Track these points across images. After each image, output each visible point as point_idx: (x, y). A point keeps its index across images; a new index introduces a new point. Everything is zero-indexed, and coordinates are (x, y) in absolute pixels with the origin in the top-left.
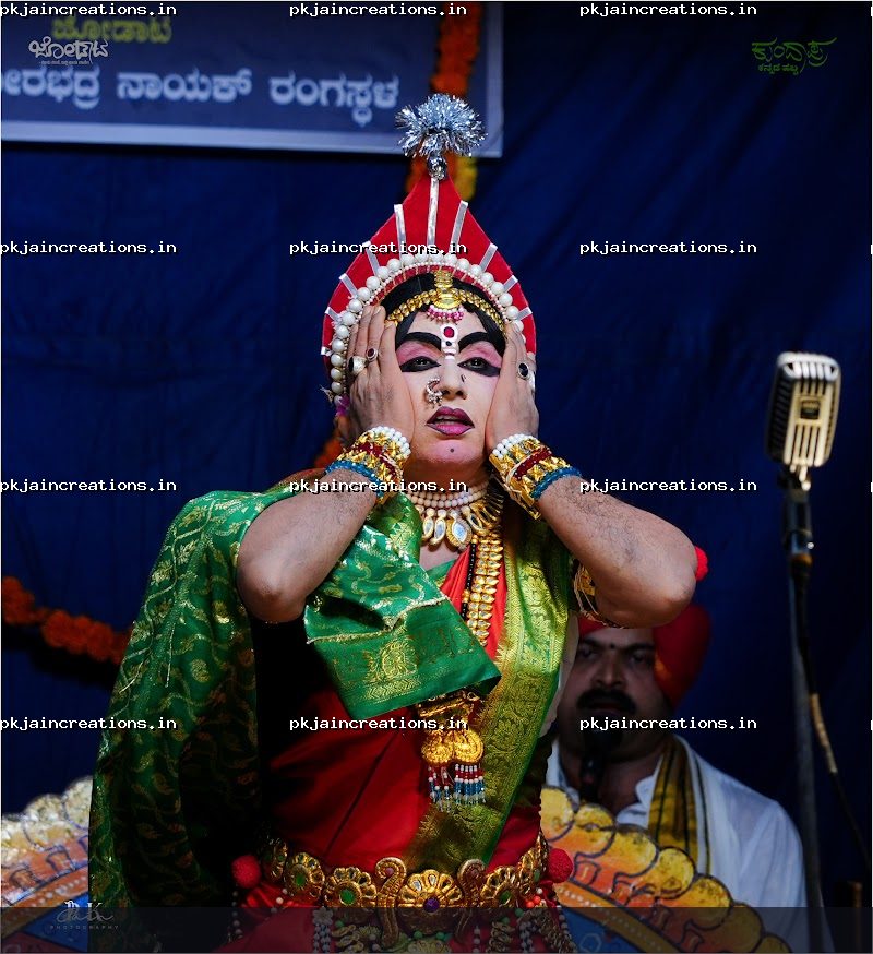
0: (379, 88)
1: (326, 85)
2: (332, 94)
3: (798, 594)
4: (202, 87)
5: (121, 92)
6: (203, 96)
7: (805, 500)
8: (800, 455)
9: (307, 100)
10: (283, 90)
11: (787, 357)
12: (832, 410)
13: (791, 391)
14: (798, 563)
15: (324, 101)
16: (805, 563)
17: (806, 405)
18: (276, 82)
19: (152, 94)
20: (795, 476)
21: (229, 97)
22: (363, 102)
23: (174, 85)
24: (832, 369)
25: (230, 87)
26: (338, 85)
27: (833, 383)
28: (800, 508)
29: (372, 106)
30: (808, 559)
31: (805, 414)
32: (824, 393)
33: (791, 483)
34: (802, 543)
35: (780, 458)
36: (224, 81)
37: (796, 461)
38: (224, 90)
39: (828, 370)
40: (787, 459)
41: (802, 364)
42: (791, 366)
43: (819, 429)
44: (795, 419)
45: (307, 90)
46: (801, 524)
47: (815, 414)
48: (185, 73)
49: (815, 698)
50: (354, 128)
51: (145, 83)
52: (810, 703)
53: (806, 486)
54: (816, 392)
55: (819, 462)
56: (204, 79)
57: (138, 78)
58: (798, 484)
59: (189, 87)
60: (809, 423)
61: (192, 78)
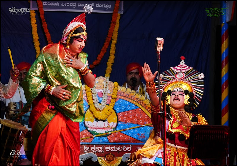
0: (109, 5)
1: (103, 5)
2: (103, 6)
3: (159, 66)
8: (159, 50)
10: (97, 6)
11: (157, 38)
12: (163, 45)
13: (158, 42)
14: (158, 62)
19: (82, 6)
22: (107, 7)
24: (163, 39)
27: (163, 41)
28: (159, 56)
29: (108, 7)
31: (159, 45)
34: (159, 60)
35: (157, 50)
41: (159, 39)
44: (158, 45)
45: (100, 6)
46: (159, 58)
47: (161, 45)
48: (86, 4)
50: (106, 10)
54: (161, 42)
55: (161, 50)
57: (80, 4)
58: (159, 53)
60: (160, 46)
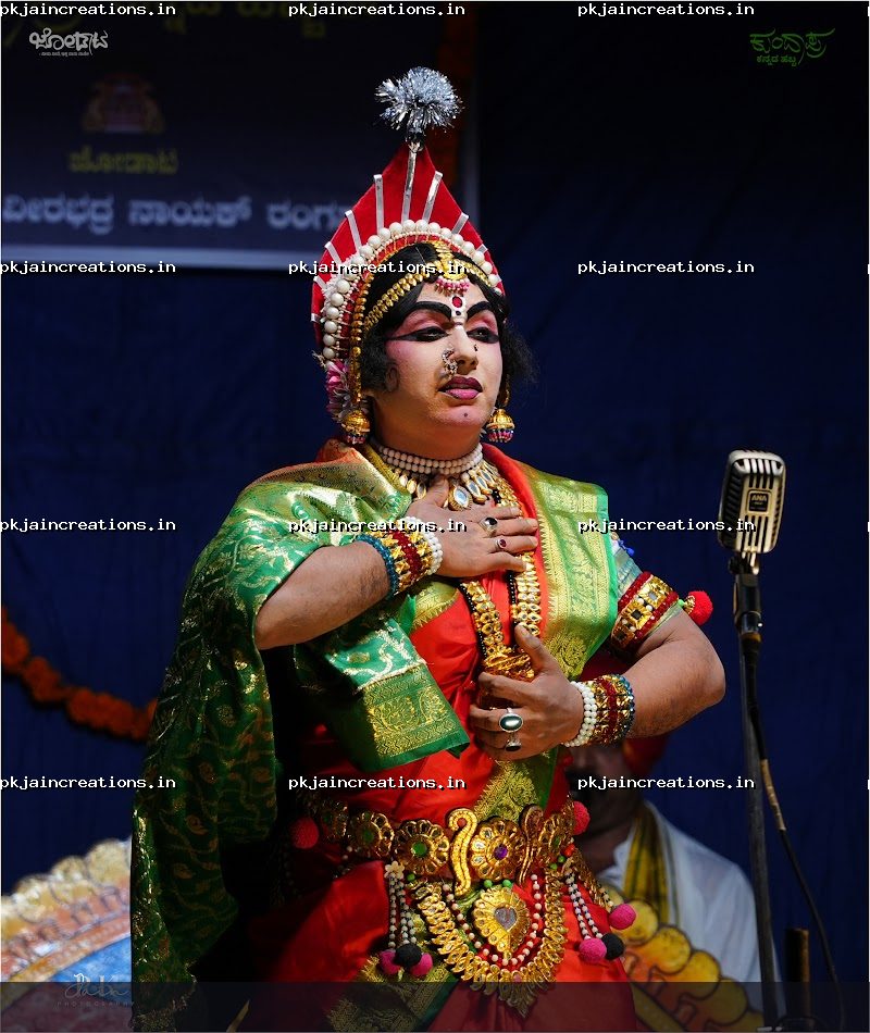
1: (319, 210)
2: (324, 219)
3: (750, 670)
4: (206, 213)
5: (133, 217)
6: (207, 221)
7: (755, 584)
8: (750, 544)
9: (301, 224)
10: (279, 215)
11: (739, 455)
12: (778, 502)
13: (741, 486)
14: (748, 642)
15: (317, 224)
16: (756, 641)
17: (754, 498)
18: (273, 209)
19: (161, 220)
20: (746, 562)
21: (229, 222)
23: (180, 212)
24: (779, 465)
25: (230, 214)
26: (329, 210)
27: (780, 478)
28: (751, 590)
30: (758, 638)
31: (754, 506)
32: (771, 487)
33: (742, 569)
34: (752, 623)
35: (732, 546)
36: (226, 208)
37: (746, 548)
38: (226, 216)
39: (774, 465)
40: (739, 547)
41: (750, 460)
42: (741, 462)
43: (767, 519)
44: (745, 511)
45: (301, 215)
46: (752, 607)
47: (764, 506)
48: (190, 201)
49: (766, 762)
51: (155, 211)
52: (762, 766)
53: (756, 571)
54: (764, 486)
55: (767, 549)
56: (208, 206)
57: (149, 205)
58: (749, 570)
59: (195, 213)
60: (758, 514)
61: (198, 205)
